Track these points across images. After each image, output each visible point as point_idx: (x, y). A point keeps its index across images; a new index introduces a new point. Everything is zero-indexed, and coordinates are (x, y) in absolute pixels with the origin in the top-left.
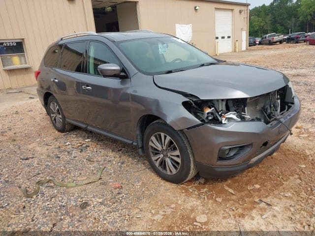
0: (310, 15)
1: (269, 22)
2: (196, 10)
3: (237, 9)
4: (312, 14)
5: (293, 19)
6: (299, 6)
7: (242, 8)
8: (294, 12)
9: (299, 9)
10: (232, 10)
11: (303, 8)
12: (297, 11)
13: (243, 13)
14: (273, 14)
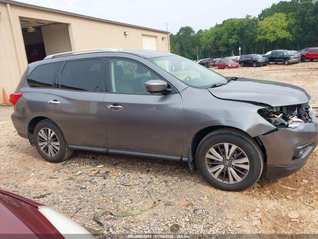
0: (210, 44)
1: (178, 49)
2: (125, 35)
3: (160, 36)
4: (211, 43)
5: (197, 47)
6: (200, 37)
7: (164, 35)
8: (197, 41)
9: (201, 39)
10: (156, 37)
11: (204, 38)
12: (199, 40)
13: (165, 40)
14: (180, 42)
